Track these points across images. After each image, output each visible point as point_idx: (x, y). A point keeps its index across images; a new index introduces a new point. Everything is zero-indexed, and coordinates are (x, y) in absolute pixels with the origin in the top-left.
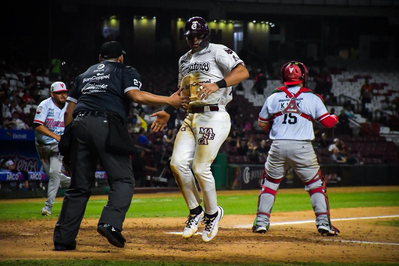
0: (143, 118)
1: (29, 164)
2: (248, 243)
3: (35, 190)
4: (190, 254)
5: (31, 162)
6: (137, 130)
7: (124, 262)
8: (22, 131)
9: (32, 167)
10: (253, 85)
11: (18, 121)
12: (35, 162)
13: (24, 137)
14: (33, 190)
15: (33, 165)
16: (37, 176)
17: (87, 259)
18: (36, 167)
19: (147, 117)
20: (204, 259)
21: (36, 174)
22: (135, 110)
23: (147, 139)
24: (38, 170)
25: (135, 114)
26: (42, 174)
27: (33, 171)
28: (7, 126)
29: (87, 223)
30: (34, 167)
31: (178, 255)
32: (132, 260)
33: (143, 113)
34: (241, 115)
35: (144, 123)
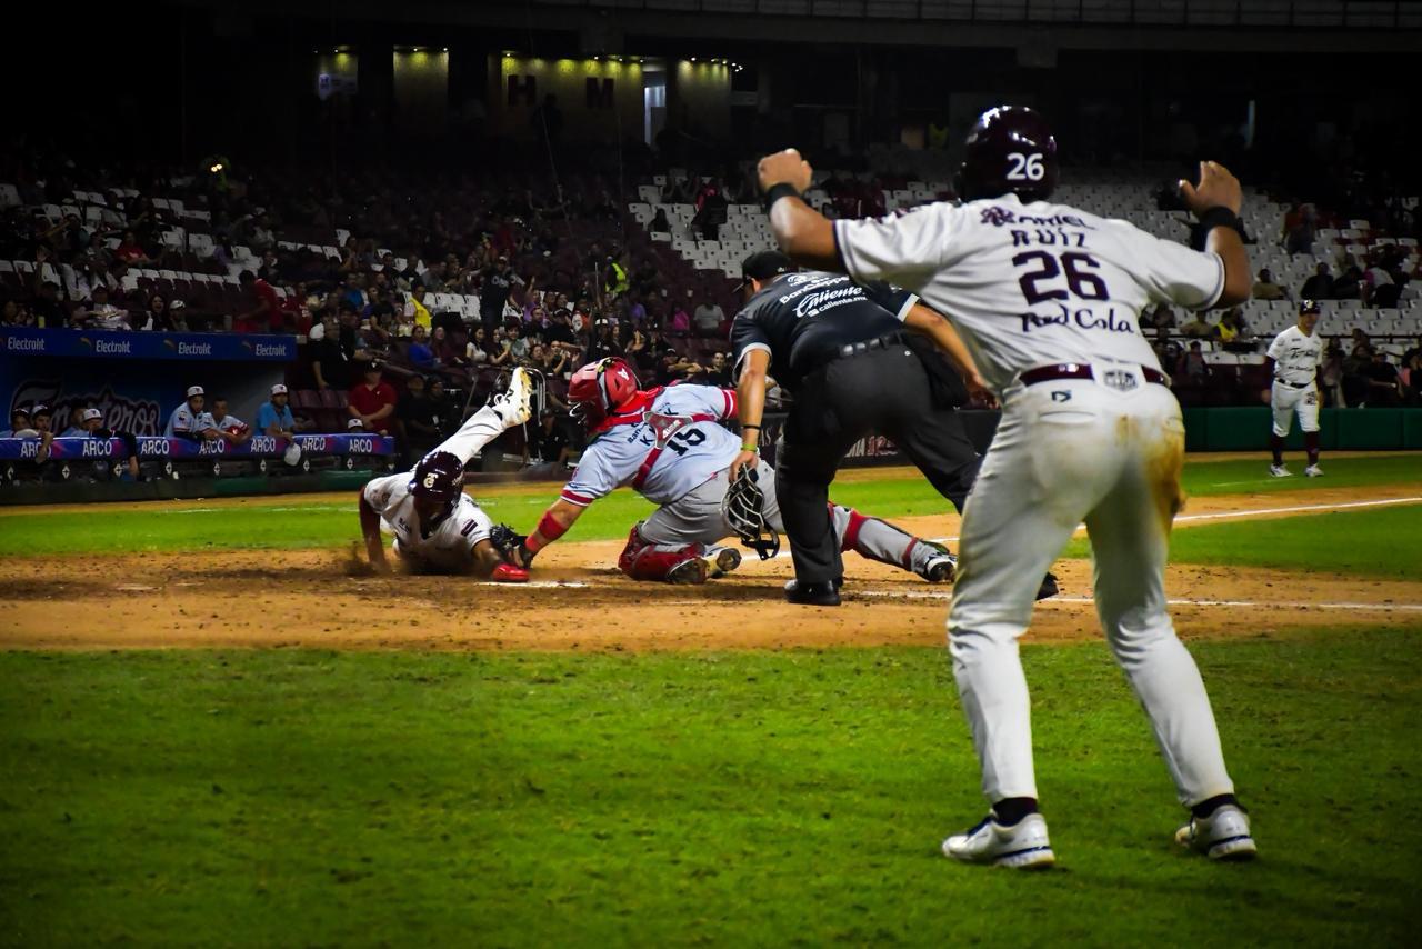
0: (421, 300)
1: (138, 416)
2: (684, 605)
3: (154, 480)
4: (542, 634)
5: (142, 410)
6: (406, 330)
7: (377, 654)
8: (118, 335)
9: (144, 423)
10: (692, 216)
11: (108, 309)
12: (153, 412)
13: (125, 348)
14: (148, 480)
15: (148, 419)
16: (159, 447)
17: (284, 649)
18: (155, 423)
19: (429, 299)
20: (576, 645)
21: (155, 441)
22: (401, 280)
23: (431, 353)
24: (161, 431)
25: (400, 290)
26: (170, 442)
27: (148, 433)
28: (81, 321)
29: (285, 560)
30: (151, 423)
31: (509, 637)
32: (396, 650)
33: (421, 288)
34: (665, 293)
35: (422, 312)
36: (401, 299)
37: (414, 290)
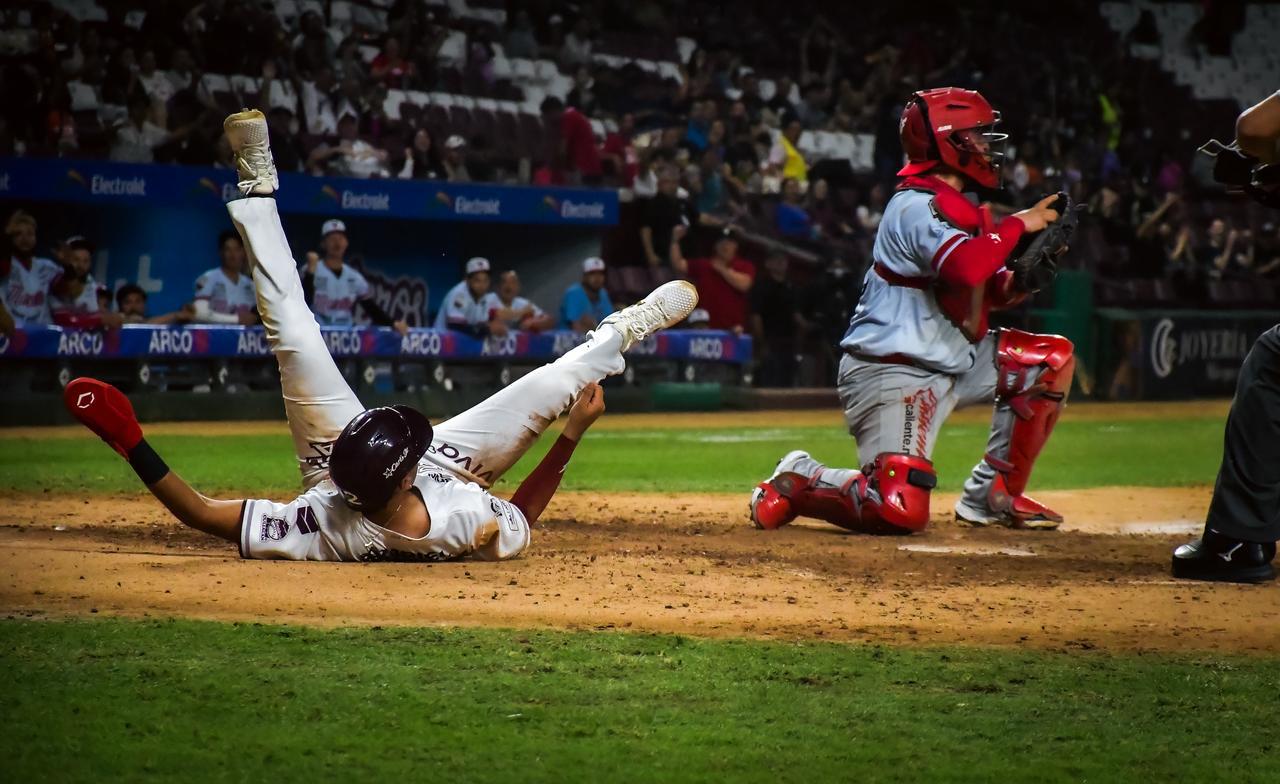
0: (794, 140)
1: (398, 300)
2: (1179, 586)
3: (418, 392)
4: (972, 621)
5: (404, 292)
6: (772, 184)
7: (739, 642)
8: (372, 185)
9: (406, 309)
11: (359, 147)
12: (419, 294)
13: (380, 203)
14: (411, 389)
15: (411, 303)
16: (426, 343)
17: (611, 630)
18: (421, 309)
19: (807, 140)
20: (1023, 639)
21: (420, 334)
22: (766, 113)
23: (806, 217)
24: (429, 320)
25: (765, 127)
26: (441, 336)
27: (411, 322)
28: (322, 163)
29: (606, 506)
30: (415, 308)
31: (927, 623)
32: (766, 638)
33: (795, 125)
34: (1148, 133)
35: (794, 158)
36: (766, 140)
37: (785, 126)
